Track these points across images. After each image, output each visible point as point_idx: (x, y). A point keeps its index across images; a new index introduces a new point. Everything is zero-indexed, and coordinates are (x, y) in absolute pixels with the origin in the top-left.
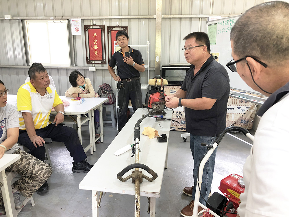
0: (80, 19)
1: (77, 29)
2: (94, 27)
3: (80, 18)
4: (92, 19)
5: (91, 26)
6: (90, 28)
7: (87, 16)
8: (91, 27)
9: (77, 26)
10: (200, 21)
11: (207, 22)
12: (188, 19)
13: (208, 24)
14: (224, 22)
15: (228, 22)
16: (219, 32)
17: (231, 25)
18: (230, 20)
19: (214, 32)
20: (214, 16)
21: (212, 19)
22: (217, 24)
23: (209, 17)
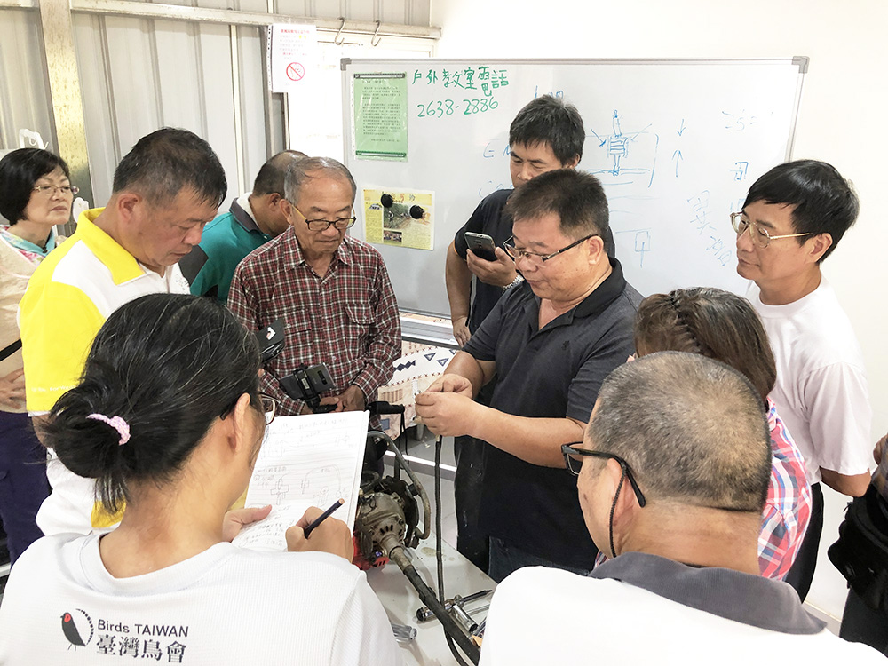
10: (234, 38)
11: (345, 62)
12: (184, 26)
13: (353, 69)
14: (446, 75)
15: (470, 78)
16: (424, 113)
17: (488, 92)
18: (482, 71)
19: (397, 107)
20: (292, 22)
21: (284, 34)
22: (410, 76)
23: (274, 25)
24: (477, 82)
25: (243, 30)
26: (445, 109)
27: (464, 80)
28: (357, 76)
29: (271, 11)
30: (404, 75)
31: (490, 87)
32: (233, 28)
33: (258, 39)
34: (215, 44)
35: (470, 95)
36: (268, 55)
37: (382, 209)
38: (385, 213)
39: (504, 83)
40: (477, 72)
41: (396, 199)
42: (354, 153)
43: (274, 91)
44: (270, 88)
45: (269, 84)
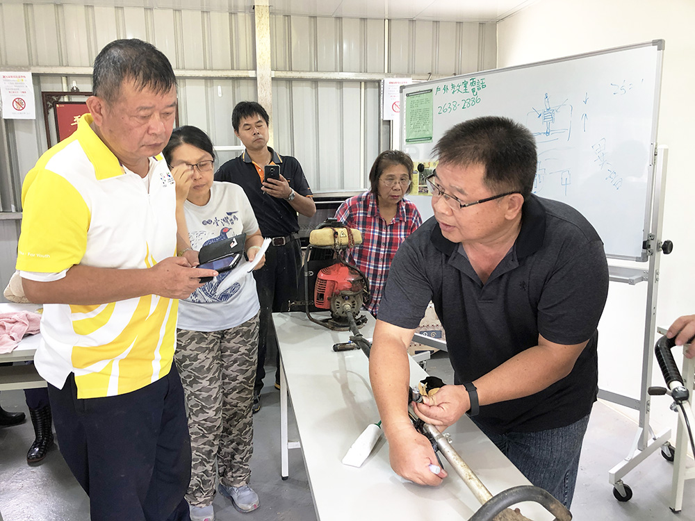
0: (29, 75)
1: (20, 104)
2: (75, 99)
3: (29, 70)
4: (67, 76)
5: (64, 94)
6: (61, 100)
7: (52, 66)
8: (66, 99)
9: (20, 93)
10: (363, 89)
11: (402, 88)
12: (335, 84)
13: (406, 91)
14: (453, 86)
15: (465, 87)
16: (442, 111)
17: (475, 93)
18: (472, 81)
19: (427, 110)
20: (397, 77)
21: (391, 84)
22: (434, 91)
23: (386, 80)
24: (469, 88)
25: (368, 85)
26: (452, 107)
27: (462, 89)
28: (408, 95)
29: (386, 71)
30: (431, 90)
31: (476, 90)
32: (363, 84)
33: (377, 89)
34: (351, 93)
35: (466, 96)
36: (382, 98)
37: (418, 173)
38: (420, 175)
39: (484, 86)
40: (470, 82)
41: (426, 166)
42: (405, 141)
43: (384, 119)
44: (382, 117)
45: (381, 115)
